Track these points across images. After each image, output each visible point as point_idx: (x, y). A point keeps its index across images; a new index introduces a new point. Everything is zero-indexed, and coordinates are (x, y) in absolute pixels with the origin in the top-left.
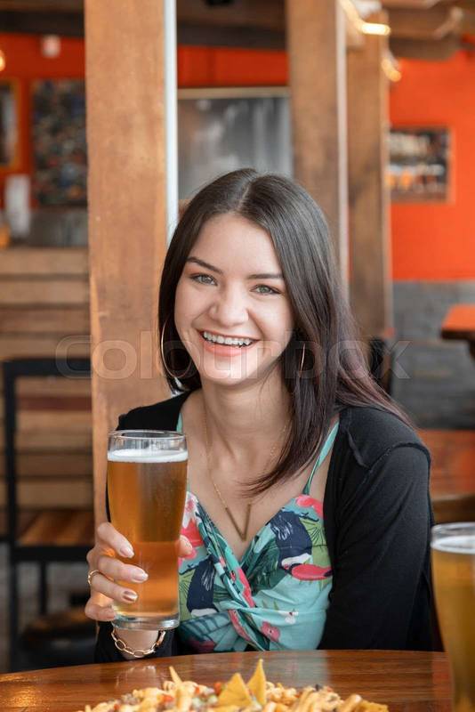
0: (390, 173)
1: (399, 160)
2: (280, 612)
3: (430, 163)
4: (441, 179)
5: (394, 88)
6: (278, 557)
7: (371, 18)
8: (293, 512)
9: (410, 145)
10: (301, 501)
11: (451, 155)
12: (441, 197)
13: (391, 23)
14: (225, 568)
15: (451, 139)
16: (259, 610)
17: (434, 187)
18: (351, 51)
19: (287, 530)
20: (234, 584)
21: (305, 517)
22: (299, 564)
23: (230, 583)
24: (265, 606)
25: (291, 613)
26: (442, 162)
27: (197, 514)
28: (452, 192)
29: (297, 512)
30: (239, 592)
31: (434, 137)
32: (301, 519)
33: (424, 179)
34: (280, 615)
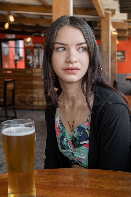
0: (117, 58)
1: (118, 56)
2: (81, 154)
3: (123, 56)
4: (124, 58)
5: (118, 45)
6: (79, 141)
7: (115, 32)
8: (83, 127)
9: (120, 54)
10: (86, 124)
11: (126, 55)
12: (124, 61)
13: (118, 33)
14: (67, 140)
15: (126, 53)
16: (76, 153)
17: (123, 60)
18: (112, 37)
19: (82, 133)
20: (69, 145)
21: (87, 130)
22: (85, 144)
23: (68, 144)
24: (78, 152)
25: (83, 155)
26: (124, 56)
27: (59, 123)
28: (126, 60)
29: (84, 128)
30: (71, 147)
31: (123, 52)
32: (86, 130)
33: (122, 59)
34: (81, 155)
